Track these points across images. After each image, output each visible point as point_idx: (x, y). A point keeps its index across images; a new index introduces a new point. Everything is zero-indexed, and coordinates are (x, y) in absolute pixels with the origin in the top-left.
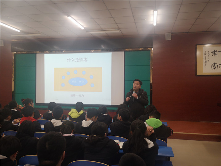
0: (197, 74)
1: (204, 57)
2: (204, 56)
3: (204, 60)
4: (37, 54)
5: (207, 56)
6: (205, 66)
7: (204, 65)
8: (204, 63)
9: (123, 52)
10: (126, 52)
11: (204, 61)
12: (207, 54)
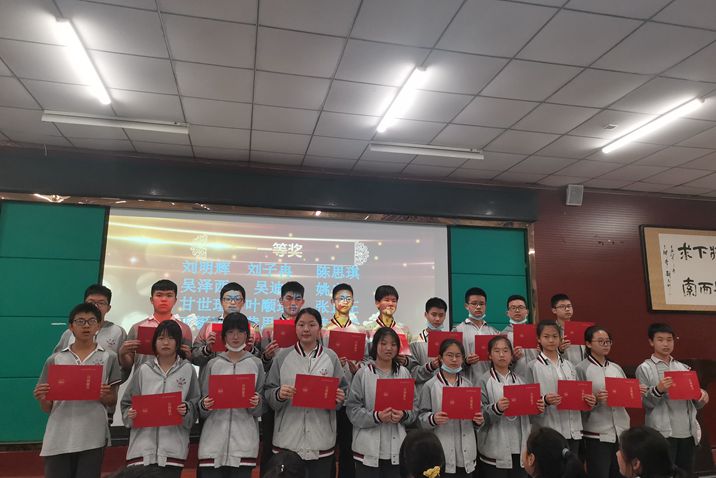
0: (654, 308)
1: (663, 261)
2: (663, 257)
3: (665, 268)
4: (111, 211)
7: (666, 283)
8: (665, 278)
9: (445, 229)
10: (452, 230)
11: (665, 273)
12: (669, 253)
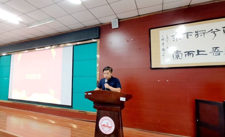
5: (165, 41)
6: (163, 56)
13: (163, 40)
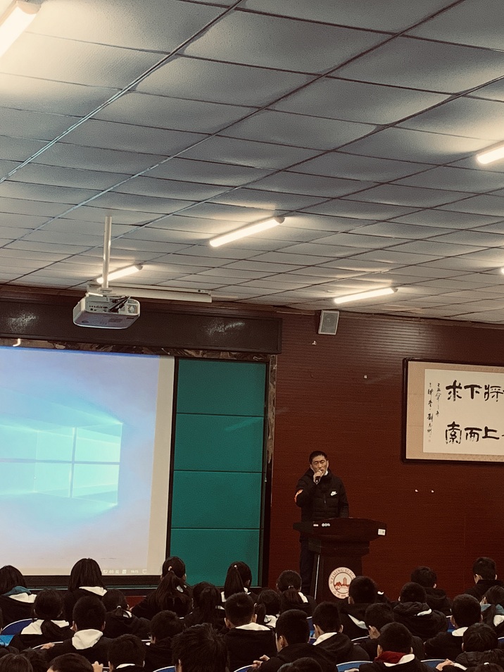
0: (408, 457)
1: (427, 402)
2: (427, 397)
3: (427, 410)
5: (433, 397)
6: (429, 431)
7: (426, 427)
8: (426, 421)
11: (426, 416)
12: (435, 392)
13: (431, 392)
